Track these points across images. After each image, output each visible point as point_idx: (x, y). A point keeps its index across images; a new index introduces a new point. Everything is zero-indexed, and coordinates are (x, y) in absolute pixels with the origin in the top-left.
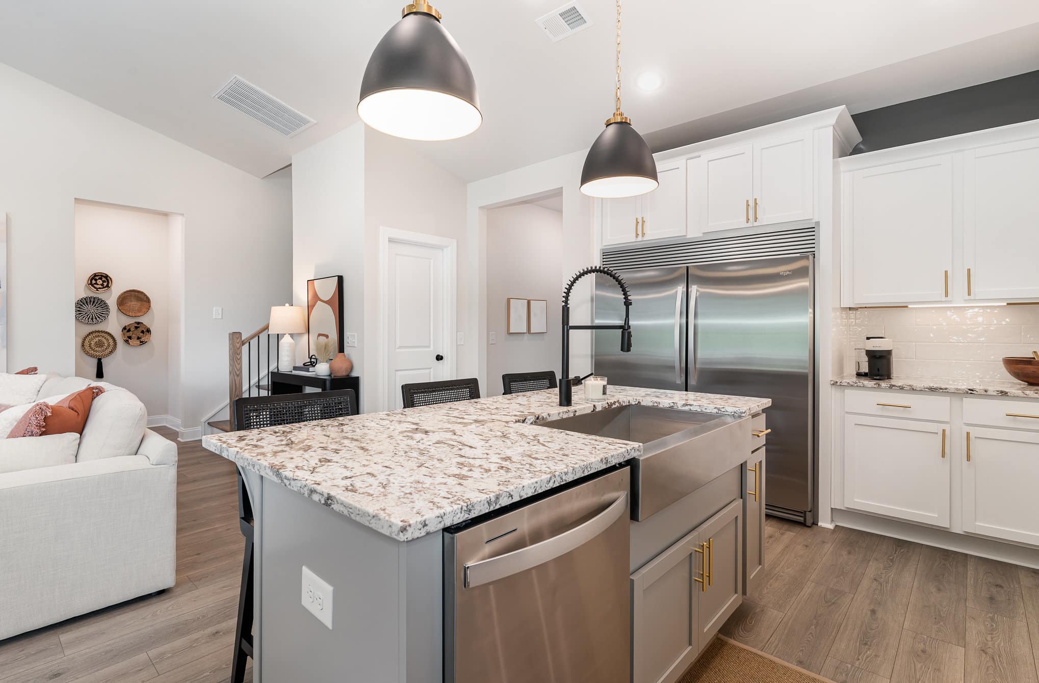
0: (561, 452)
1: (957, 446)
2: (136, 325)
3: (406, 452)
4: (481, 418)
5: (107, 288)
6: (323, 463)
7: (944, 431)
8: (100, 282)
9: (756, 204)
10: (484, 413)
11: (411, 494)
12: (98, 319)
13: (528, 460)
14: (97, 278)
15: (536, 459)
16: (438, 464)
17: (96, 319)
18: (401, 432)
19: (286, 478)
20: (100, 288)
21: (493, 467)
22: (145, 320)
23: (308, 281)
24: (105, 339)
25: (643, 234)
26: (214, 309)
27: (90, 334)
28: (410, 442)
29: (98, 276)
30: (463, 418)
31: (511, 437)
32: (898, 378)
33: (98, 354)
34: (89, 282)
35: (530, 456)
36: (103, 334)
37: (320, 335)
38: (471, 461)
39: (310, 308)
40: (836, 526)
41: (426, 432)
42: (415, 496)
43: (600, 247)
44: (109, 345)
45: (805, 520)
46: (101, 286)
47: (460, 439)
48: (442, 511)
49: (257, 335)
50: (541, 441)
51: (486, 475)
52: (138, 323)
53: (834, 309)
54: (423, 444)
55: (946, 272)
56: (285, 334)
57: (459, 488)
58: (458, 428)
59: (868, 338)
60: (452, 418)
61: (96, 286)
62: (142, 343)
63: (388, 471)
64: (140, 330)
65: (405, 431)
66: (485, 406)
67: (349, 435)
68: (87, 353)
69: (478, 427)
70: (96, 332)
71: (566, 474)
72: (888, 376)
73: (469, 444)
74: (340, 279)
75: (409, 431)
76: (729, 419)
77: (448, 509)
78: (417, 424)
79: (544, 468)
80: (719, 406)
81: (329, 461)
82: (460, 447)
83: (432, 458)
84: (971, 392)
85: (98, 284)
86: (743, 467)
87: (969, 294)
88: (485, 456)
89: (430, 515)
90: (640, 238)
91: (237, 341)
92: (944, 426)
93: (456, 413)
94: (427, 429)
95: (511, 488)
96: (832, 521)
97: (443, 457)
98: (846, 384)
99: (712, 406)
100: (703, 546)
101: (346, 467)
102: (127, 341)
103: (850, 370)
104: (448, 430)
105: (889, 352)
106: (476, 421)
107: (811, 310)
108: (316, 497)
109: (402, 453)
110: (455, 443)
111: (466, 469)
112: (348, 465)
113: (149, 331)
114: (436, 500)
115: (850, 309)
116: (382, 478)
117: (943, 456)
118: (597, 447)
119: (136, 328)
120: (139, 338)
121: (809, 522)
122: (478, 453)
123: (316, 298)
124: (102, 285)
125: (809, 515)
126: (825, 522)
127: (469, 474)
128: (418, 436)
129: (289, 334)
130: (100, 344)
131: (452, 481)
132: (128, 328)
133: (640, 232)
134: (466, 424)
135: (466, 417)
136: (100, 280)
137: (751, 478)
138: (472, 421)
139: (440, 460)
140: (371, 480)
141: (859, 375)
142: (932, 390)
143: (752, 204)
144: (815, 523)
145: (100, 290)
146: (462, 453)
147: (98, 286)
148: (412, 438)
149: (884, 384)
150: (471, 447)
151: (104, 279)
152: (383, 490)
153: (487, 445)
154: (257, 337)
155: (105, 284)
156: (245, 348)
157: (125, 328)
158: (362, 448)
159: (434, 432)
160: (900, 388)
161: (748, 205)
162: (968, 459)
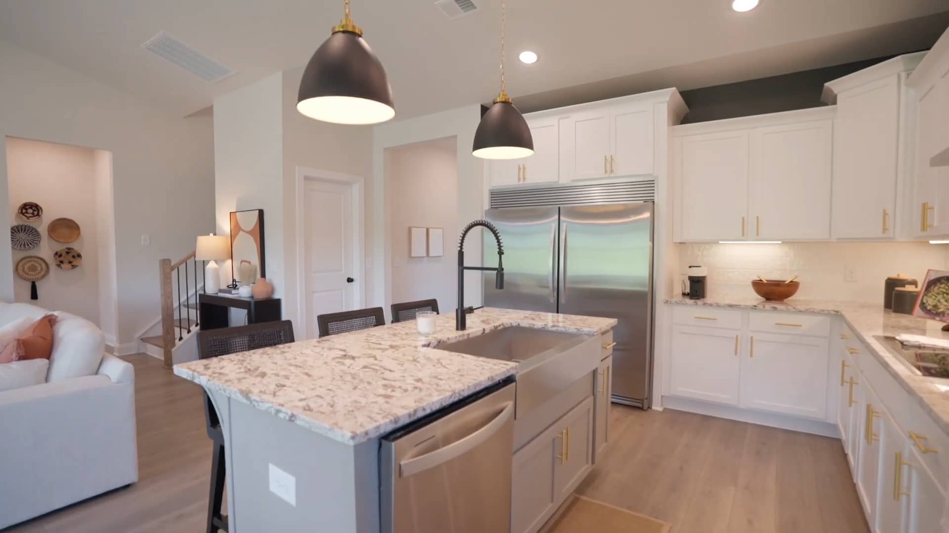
0: (459, 374)
1: (745, 346)
2: (67, 250)
3: (341, 377)
4: (394, 344)
5: (37, 217)
6: (280, 388)
7: (737, 336)
8: (30, 211)
9: (612, 159)
10: (396, 338)
11: (353, 411)
12: (30, 245)
13: (436, 381)
14: (27, 207)
15: (441, 379)
16: (368, 387)
17: (28, 245)
18: (334, 359)
19: (254, 400)
20: (30, 217)
21: (410, 388)
22: (76, 246)
23: (230, 213)
24: (38, 263)
25: (524, 179)
26: (143, 236)
27: (22, 259)
28: (342, 367)
29: (28, 205)
30: (380, 344)
31: (421, 361)
32: (709, 299)
33: (31, 277)
34: (20, 211)
35: (436, 377)
36: (36, 259)
37: (242, 261)
38: (393, 383)
39: (232, 237)
40: (665, 409)
41: (353, 358)
42: (356, 413)
43: (489, 187)
44: (42, 269)
45: (643, 405)
46: (31, 215)
47: (382, 364)
48: (378, 424)
49: (185, 261)
50: (444, 363)
51: (405, 394)
52: (69, 249)
54: (353, 369)
55: (743, 217)
56: (210, 260)
57: (387, 406)
58: (377, 353)
59: (690, 267)
60: (371, 344)
61: (26, 214)
62: (74, 267)
63: (332, 394)
64: (71, 255)
65: (337, 358)
66: (396, 332)
67: (293, 362)
68: (21, 277)
69: (393, 352)
70: (28, 257)
71: (463, 390)
72: (703, 297)
73: (388, 368)
74: (261, 213)
75: (339, 358)
76: (586, 337)
77: (382, 422)
78: (344, 351)
79: (447, 387)
80: (578, 327)
81: (284, 386)
82: (383, 371)
83: (362, 381)
85: (28, 213)
86: (595, 372)
87: (757, 234)
88: (402, 378)
89: (370, 426)
90: (521, 182)
91: (167, 267)
92: (737, 333)
93: (374, 340)
94: (354, 355)
95: (424, 404)
96: (662, 405)
97: (370, 380)
98: (674, 302)
99: (573, 327)
100: (562, 433)
101: (298, 391)
102: (59, 266)
103: (678, 290)
104: (370, 356)
105: (704, 278)
106: (392, 347)
107: (651, 245)
108: (281, 415)
109: (339, 378)
110: (377, 368)
111: (390, 390)
112: (299, 389)
113: (79, 256)
114: (372, 415)
115: (680, 243)
116: (328, 399)
117: (736, 353)
118: (485, 367)
119: (68, 253)
120: (70, 262)
121: (645, 407)
122: (397, 375)
123: (239, 229)
124: (33, 214)
125: (646, 402)
126: (657, 407)
127: (393, 394)
128: (348, 362)
129: (214, 260)
130: (33, 268)
131: (381, 400)
132: (59, 254)
133: (521, 177)
134: (383, 350)
135: (382, 342)
136: (31, 209)
137: (600, 379)
138: (388, 347)
139: (369, 383)
140: (320, 401)
141: (684, 294)
142: (730, 306)
143: (609, 159)
144: (649, 408)
145: (30, 218)
146: (385, 376)
147: (28, 215)
148: (343, 364)
149: (700, 302)
150: (391, 371)
151: (34, 208)
152: (331, 409)
153: (403, 368)
154: (185, 263)
155: (36, 213)
156: (174, 274)
157: (56, 254)
158: (307, 374)
159: (359, 357)
160: (711, 305)
161: (606, 159)
162: (751, 356)
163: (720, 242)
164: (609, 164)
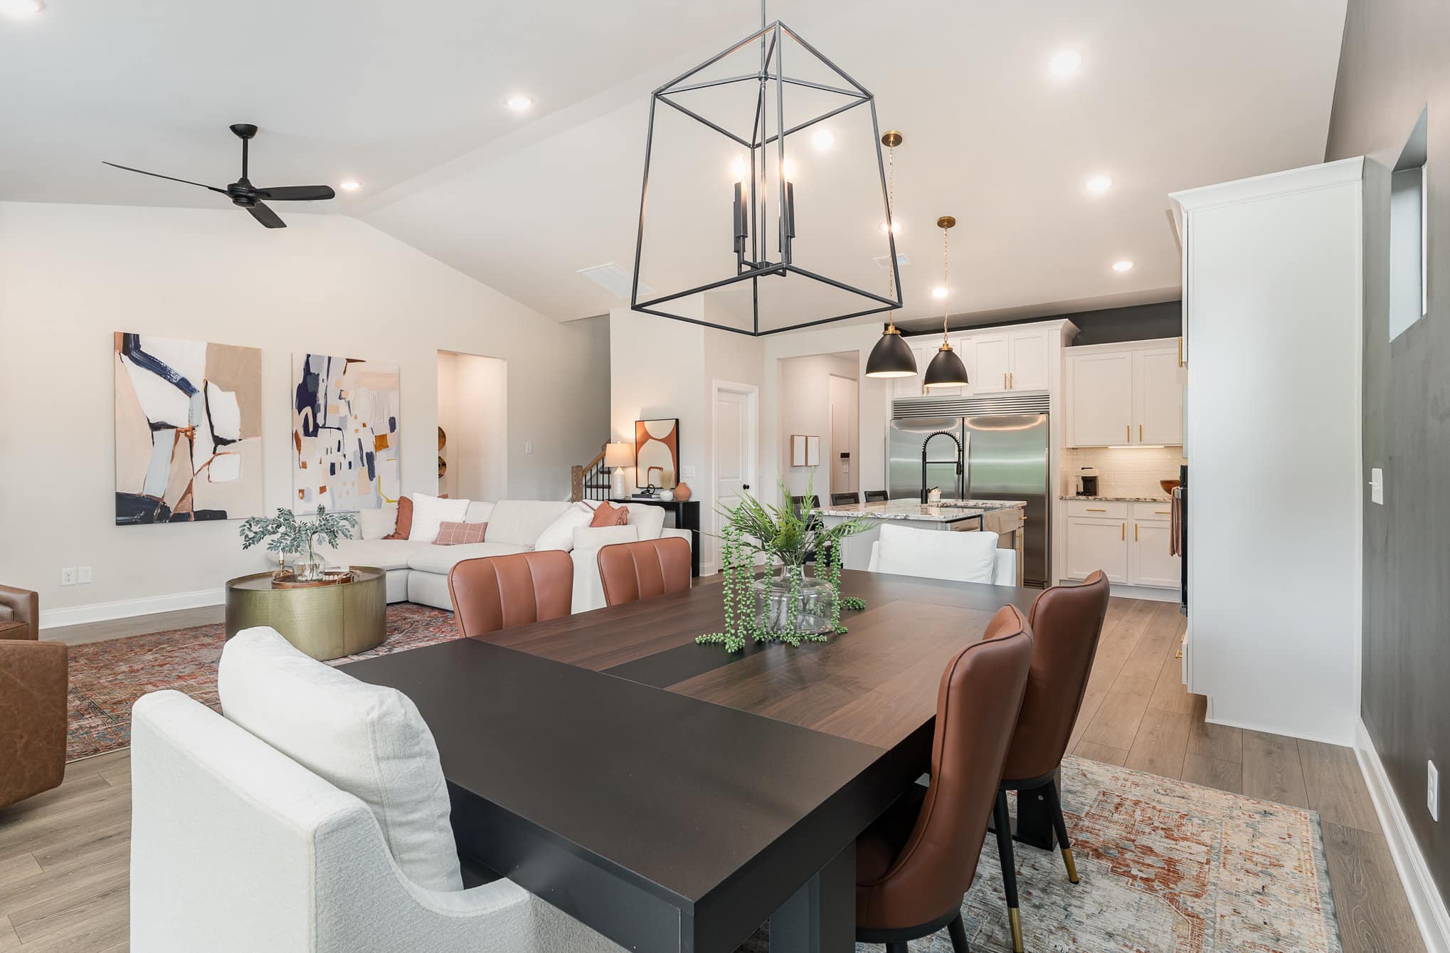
1: (1130, 533)
7: (1123, 524)
9: (1011, 377)
22: (442, 454)
23: (636, 422)
25: (928, 392)
26: (526, 444)
32: (1102, 492)
37: (650, 468)
39: (639, 445)
43: (892, 399)
49: (590, 468)
53: (1062, 449)
55: (1128, 427)
56: (617, 467)
59: (1083, 469)
72: (1095, 494)
74: (677, 421)
84: (1138, 500)
86: (1014, 533)
87: (1141, 440)
90: (925, 395)
91: (579, 473)
92: (1122, 522)
98: (1069, 499)
103: (1072, 492)
105: (1095, 478)
107: (1047, 449)
113: (444, 464)
115: (1073, 449)
117: (1123, 539)
123: (647, 437)
129: (620, 467)
133: (925, 391)
141: (1078, 494)
142: (1118, 500)
143: (1008, 376)
149: (1092, 498)
160: (1101, 500)
161: (1006, 377)
162: (1136, 540)
163: (1110, 447)
164: (1009, 380)
